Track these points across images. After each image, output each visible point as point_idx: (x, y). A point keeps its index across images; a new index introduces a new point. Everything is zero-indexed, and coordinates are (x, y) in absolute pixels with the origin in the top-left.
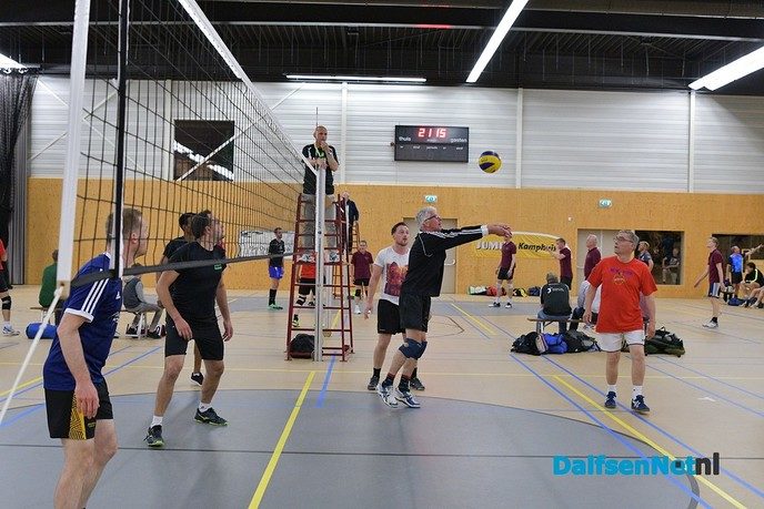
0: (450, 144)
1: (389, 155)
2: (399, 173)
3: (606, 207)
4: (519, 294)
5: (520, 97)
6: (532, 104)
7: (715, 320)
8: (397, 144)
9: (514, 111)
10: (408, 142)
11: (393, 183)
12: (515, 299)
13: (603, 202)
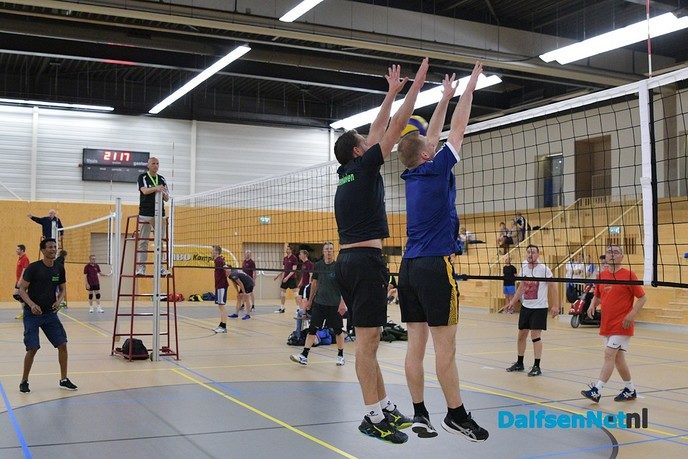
0: (134, 167)
1: (77, 175)
2: (86, 192)
3: (265, 224)
4: (196, 299)
5: (194, 128)
6: (205, 134)
7: (223, 325)
8: (84, 166)
9: (188, 140)
10: (94, 165)
11: (80, 201)
12: (194, 304)
13: (262, 219)
